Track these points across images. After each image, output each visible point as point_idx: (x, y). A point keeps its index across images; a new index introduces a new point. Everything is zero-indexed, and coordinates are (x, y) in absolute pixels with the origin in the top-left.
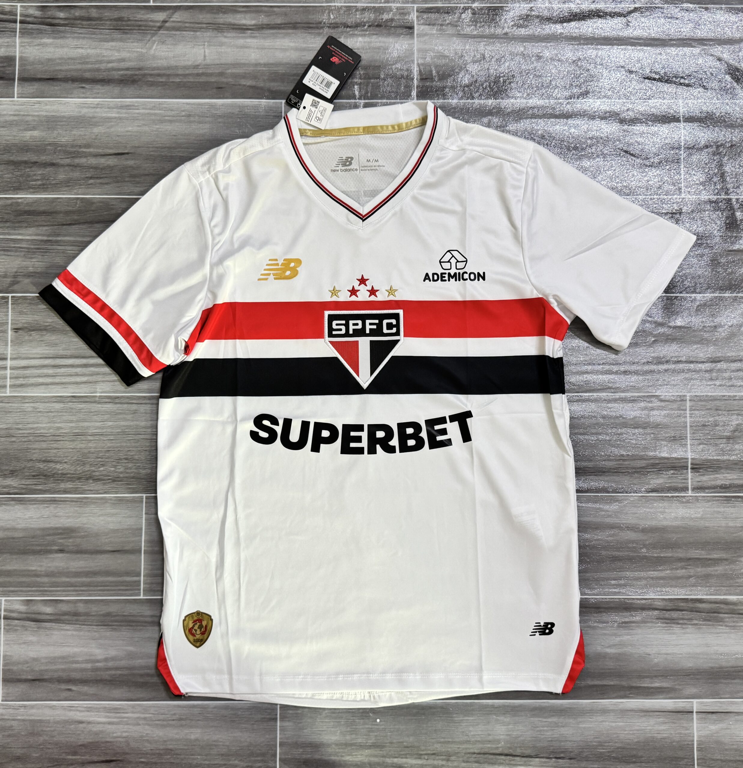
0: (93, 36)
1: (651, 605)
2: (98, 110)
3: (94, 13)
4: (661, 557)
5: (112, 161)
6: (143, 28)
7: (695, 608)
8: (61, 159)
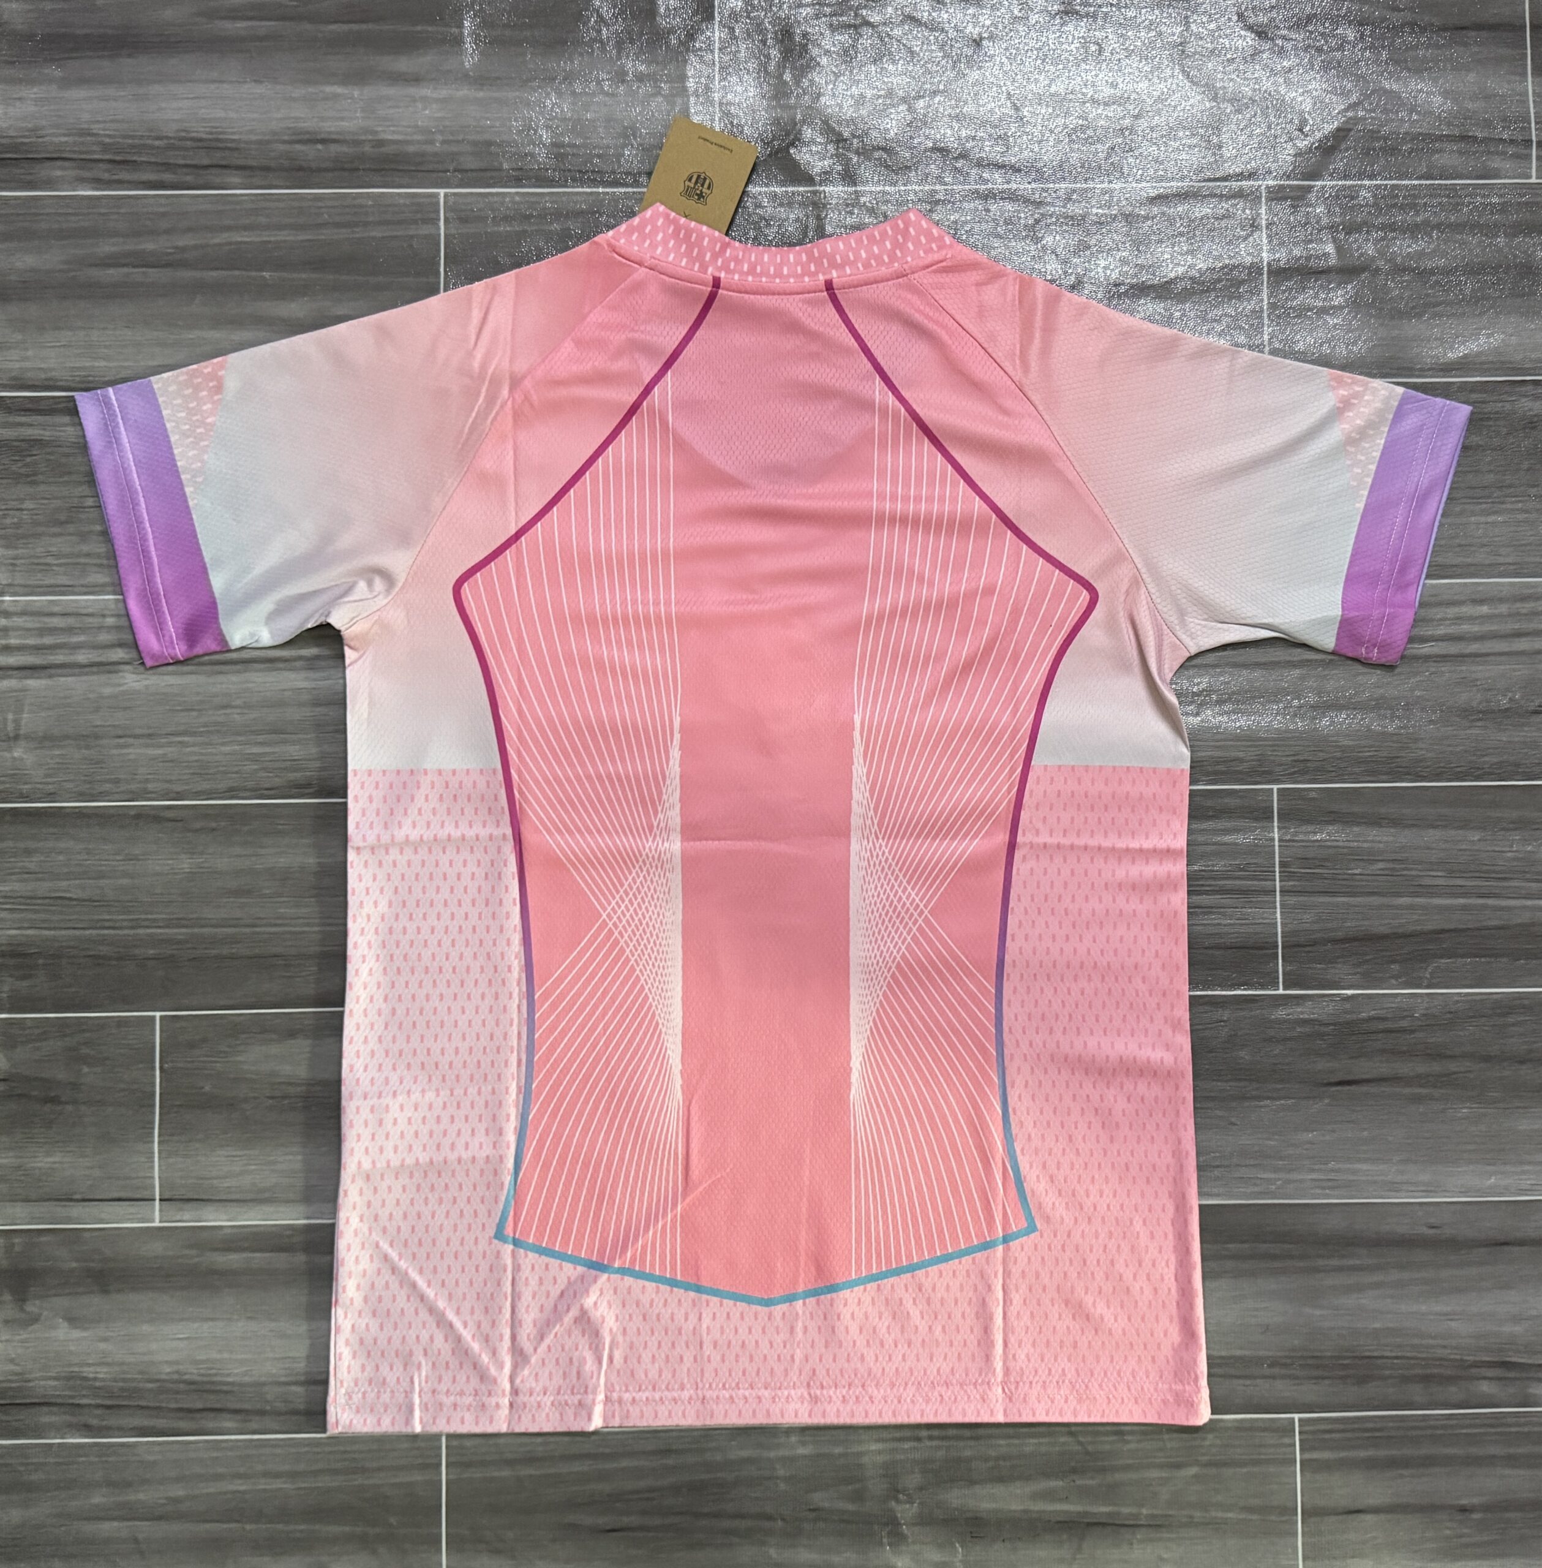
0: (1416, 1341)
1: (251, 176)
2: (1399, 1178)
3: (1416, 1391)
4: (222, 269)
5: (1365, 1068)
6: (1310, 1362)
7: (158, 171)
8: (1470, 1071)
